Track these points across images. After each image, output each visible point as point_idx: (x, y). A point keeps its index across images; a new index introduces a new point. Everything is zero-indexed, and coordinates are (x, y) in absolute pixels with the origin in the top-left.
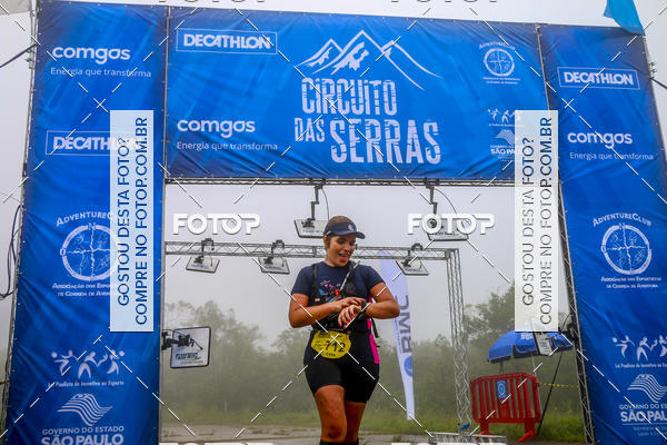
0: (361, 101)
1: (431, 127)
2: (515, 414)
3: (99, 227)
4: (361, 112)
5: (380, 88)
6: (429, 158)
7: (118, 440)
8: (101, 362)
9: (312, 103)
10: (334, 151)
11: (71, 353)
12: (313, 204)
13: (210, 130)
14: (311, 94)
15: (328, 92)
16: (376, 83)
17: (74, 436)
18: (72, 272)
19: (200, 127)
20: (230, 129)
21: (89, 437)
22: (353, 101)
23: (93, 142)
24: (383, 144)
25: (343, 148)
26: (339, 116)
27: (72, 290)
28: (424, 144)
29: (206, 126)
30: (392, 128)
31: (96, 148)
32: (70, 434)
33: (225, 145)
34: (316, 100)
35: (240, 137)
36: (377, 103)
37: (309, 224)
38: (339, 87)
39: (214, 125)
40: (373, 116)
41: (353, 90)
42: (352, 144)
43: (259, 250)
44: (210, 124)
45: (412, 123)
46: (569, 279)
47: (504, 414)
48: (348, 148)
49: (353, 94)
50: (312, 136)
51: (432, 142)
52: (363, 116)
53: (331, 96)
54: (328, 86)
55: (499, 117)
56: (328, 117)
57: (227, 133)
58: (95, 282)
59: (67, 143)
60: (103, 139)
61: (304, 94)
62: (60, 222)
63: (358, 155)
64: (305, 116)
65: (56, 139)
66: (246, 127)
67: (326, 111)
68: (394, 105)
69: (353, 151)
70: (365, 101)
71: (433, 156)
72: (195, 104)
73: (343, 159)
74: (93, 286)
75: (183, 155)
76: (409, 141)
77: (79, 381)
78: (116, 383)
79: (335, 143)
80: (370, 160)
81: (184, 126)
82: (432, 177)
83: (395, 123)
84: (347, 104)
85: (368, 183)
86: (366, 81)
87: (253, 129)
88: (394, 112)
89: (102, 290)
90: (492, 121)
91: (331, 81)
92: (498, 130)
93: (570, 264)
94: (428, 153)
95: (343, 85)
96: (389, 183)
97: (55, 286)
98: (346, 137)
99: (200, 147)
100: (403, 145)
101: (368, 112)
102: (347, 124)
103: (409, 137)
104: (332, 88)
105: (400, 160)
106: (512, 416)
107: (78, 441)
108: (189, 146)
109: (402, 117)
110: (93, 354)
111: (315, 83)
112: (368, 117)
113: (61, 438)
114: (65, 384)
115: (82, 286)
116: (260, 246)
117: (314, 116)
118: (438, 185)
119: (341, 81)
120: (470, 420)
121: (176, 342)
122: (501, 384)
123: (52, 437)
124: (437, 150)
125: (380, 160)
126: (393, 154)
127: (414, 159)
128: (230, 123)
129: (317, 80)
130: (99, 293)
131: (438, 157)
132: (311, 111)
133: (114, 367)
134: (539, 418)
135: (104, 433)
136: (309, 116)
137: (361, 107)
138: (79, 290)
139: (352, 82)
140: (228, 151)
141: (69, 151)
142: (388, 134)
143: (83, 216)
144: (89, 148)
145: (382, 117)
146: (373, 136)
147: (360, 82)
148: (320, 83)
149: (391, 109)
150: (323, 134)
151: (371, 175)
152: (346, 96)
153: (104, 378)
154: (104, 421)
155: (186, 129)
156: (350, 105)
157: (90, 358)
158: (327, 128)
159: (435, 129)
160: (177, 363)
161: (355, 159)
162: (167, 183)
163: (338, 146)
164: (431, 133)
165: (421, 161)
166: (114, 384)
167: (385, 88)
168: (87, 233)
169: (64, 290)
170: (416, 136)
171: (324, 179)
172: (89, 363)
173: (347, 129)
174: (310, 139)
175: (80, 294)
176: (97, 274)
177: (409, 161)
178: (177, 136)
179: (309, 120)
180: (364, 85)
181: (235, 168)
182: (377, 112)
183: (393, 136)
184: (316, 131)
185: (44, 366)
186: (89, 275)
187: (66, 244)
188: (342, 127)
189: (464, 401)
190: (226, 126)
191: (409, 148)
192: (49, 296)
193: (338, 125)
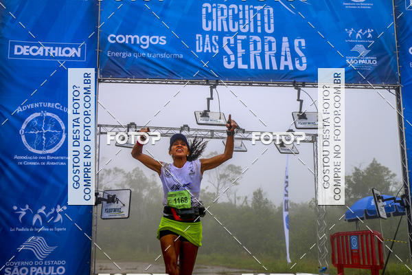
0: (247, 22)
1: (300, 43)
2: (364, 262)
3: (49, 114)
4: (246, 30)
5: (262, 12)
6: (298, 66)
7: (61, 270)
8: (49, 213)
9: (210, 23)
10: (225, 60)
11: (27, 207)
12: (209, 100)
13: (133, 42)
14: (209, 17)
15: (222, 15)
16: (259, 8)
17: (29, 267)
18: (29, 147)
19: (125, 40)
20: (147, 42)
21: (40, 268)
22: (241, 22)
23: (44, 50)
24: (262, 55)
25: (232, 58)
26: (230, 33)
27: (29, 161)
28: (294, 56)
29: (130, 39)
30: (270, 43)
31: (46, 54)
32: (26, 266)
33: (144, 54)
34: (212, 20)
35: (155, 48)
36: (259, 23)
37: (205, 114)
38: (231, 12)
39: (135, 39)
40: (255, 33)
41: (241, 13)
42: (239, 55)
43: (170, 132)
44: (132, 38)
45: (285, 39)
46: (404, 161)
47: (356, 261)
48: (236, 58)
49: (241, 16)
50: (209, 49)
51: (300, 53)
52: (248, 34)
53: (224, 18)
54: (222, 9)
55: (354, 34)
56: (221, 34)
57: (145, 45)
58: (46, 155)
59: (24, 50)
60: (52, 48)
61: (204, 16)
62: (19, 110)
63: (244, 63)
64: (204, 33)
65: (16, 47)
66: (160, 41)
67: (220, 29)
68: (272, 26)
69: (240, 61)
70: (250, 22)
71: (301, 64)
72: (121, 22)
73: (231, 66)
74: (44, 158)
75: (112, 61)
76: (283, 53)
77: (33, 227)
78: (61, 229)
79: (226, 53)
80: (253, 67)
81: (113, 39)
82: (299, 81)
83: (272, 39)
84: (236, 24)
85: (250, 84)
86: (251, 6)
87: (165, 42)
88: (272, 30)
89: (51, 161)
90: (348, 38)
91: (224, 6)
92: (352, 45)
93: (405, 149)
94: (297, 62)
95: (233, 9)
96: (267, 85)
97: (16, 157)
98: (234, 50)
99: (124, 55)
100: (278, 56)
101: (252, 31)
102: (236, 39)
103: (283, 49)
104: (225, 11)
105: (275, 67)
106: (362, 263)
107: (32, 271)
108: (117, 54)
109: (278, 35)
110: (44, 208)
111: (212, 8)
112: (252, 34)
113: (19, 268)
114: (23, 229)
115: (36, 158)
116: (171, 129)
117: (211, 33)
118: (304, 86)
119: (232, 6)
120: (328, 264)
121: (105, 200)
122: (354, 238)
123: (13, 268)
124: (304, 60)
125: (260, 67)
126: (270, 63)
127: (286, 67)
128: (147, 37)
129: (214, 5)
130: (48, 163)
131: (305, 66)
132: (208, 29)
133: (59, 217)
134: (383, 266)
135: (51, 265)
136: (207, 33)
137: (247, 27)
138: (33, 161)
139: (241, 7)
140: (146, 58)
141: (26, 56)
142: (267, 47)
143: (37, 105)
144: (42, 54)
145: (263, 35)
146: (255, 48)
147: (247, 7)
148: (216, 7)
149: (269, 28)
150: (217, 47)
151: (252, 78)
152: (236, 18)
153: (51, 225)
154: (51, 257)
155: (114, 42)
156: (239, 25)
157: (42, 210)
158: (220, 43)
159: (303, 44)
160: (106, 215)
161: (241, 66)
162: (100, 81)
163: (228, 57)
164: (300, 46)
165: (291, 68)
166: (59, 230)
167: (266, 12)
168: (40, 119)
169: (23, 160)
170: (288, 49)
171: (217, 81)
172: (41, 214)
173: (236, 43)
174: (208, 51)
175: (35, 164)
176: (47, 149)
177: (282, 68)
178: (108, 47)
179: (207, 36)
180: (249, 9)
181: (151, 72)
182: (259, 30)
183: (270, 49)
184: (212, 44)
185: (7, 215)
186: (41, 149)
187: (24, 127)
188: (232, 41)
189: (323, 250)
190: (145, 40)
191: (283, 58)
192: (11, 164)
193: (229, 40)
